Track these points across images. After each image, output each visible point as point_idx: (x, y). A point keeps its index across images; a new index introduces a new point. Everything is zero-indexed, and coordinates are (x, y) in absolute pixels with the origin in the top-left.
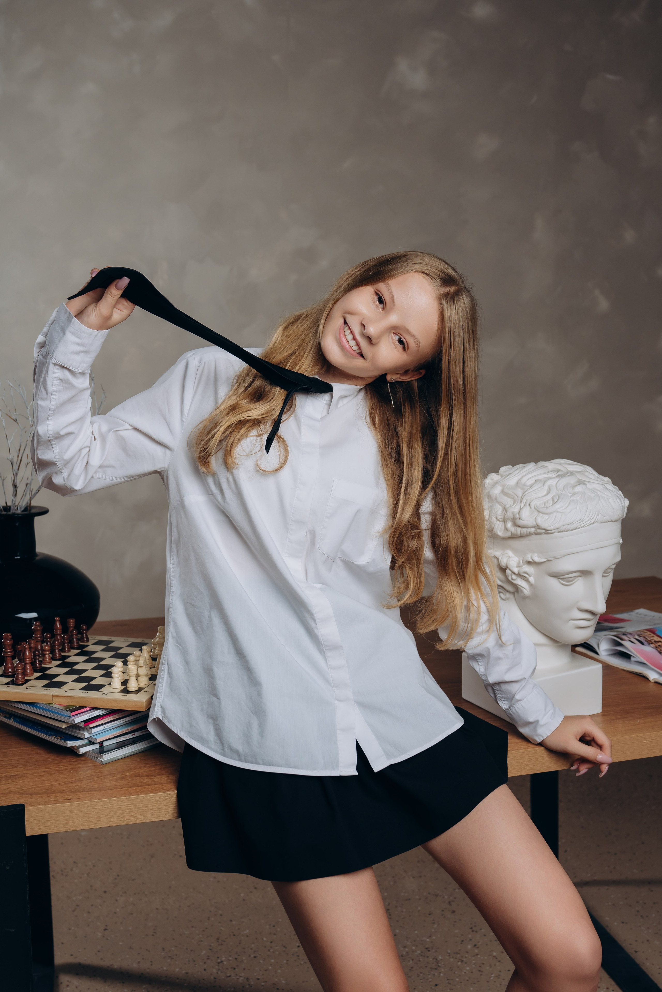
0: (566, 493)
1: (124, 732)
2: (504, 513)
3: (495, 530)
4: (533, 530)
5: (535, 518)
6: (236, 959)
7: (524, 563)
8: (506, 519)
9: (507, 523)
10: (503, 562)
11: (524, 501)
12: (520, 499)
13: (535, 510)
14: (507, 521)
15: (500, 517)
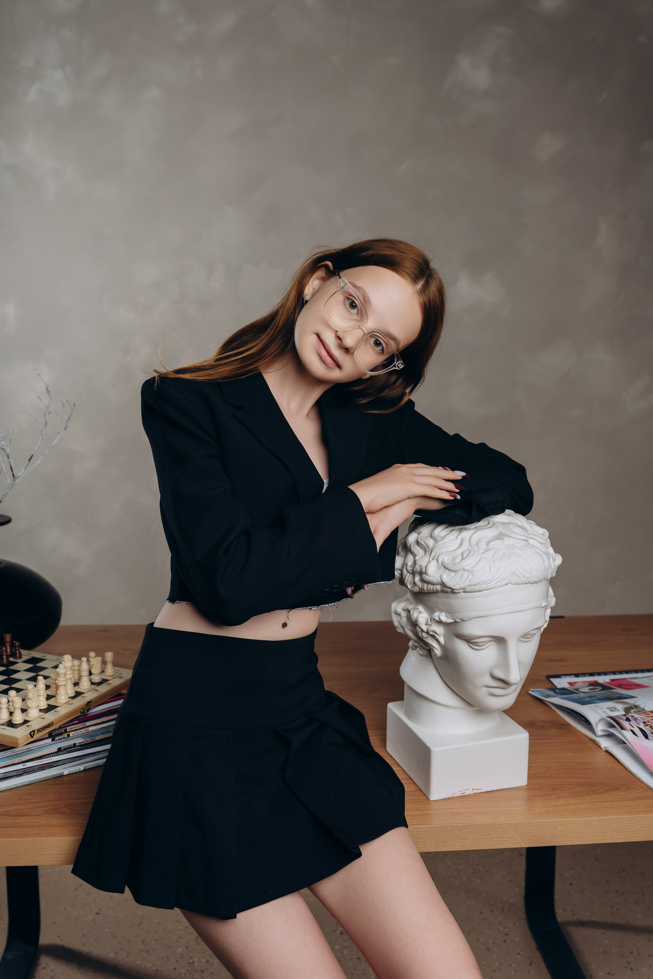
0: (479, 549)
1: (10, 763)
2: (413, 565)
3: (406, 582)
4: (439, 587)
5: (441, 575)
6: (208, 961)
7: (432, 621)
8: (415, 572)
9: (416, 576)
10: (415, 615)
11: (433, 554)
12: (430, 550)
13: (442, 565)
14: (415, 574)
15: (410, 569)
